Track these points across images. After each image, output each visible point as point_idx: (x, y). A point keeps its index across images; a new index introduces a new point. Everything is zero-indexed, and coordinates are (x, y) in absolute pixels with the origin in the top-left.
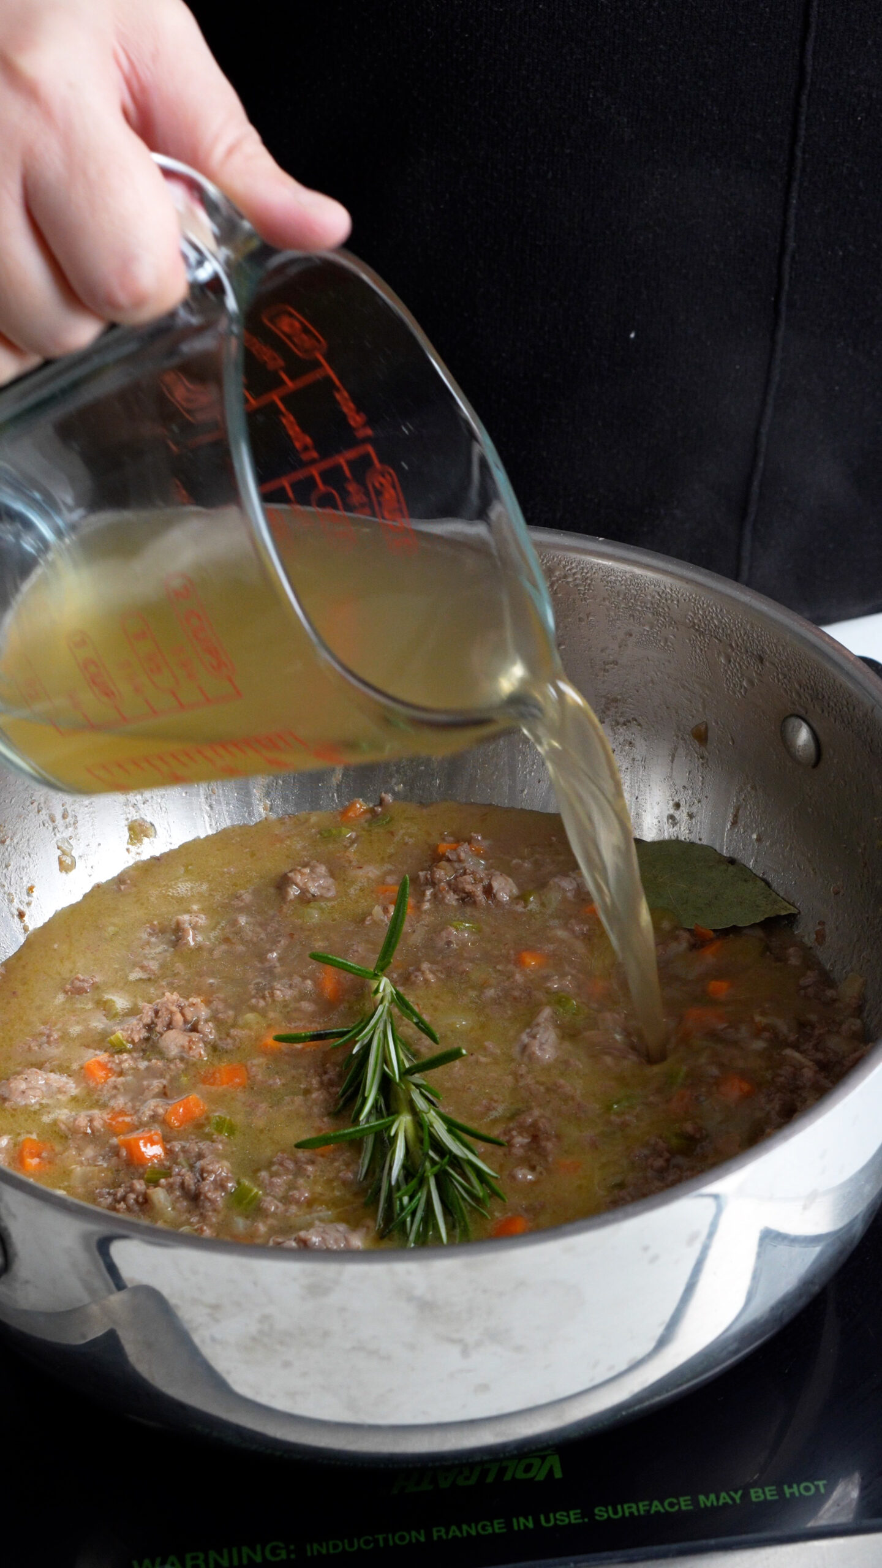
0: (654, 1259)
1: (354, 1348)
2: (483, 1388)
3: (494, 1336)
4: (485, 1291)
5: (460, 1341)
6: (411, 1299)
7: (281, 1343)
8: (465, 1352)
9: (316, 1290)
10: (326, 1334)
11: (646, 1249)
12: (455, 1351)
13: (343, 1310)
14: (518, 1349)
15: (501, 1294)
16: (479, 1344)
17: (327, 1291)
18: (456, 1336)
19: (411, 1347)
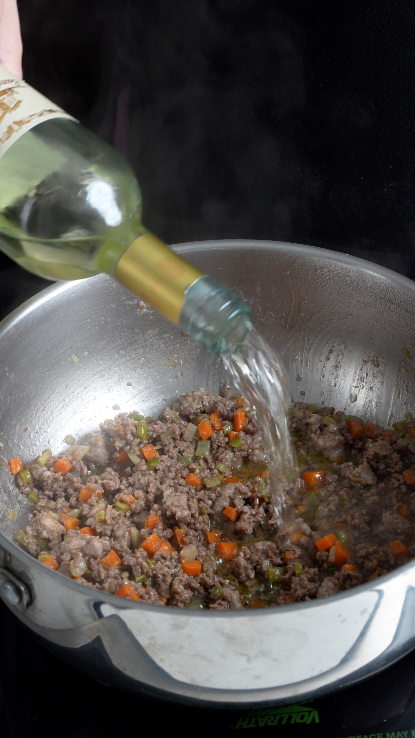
0: (344, 621)
1: (195, 655)
2: (258, 677)
3: (264, 654)
4: (259, 632)
5: (246, 655)
6: (223, 634)
7: (160, 650)
8: (249, 660)
9: (176, 627)
10: (181, 647)
11: (340, 616)
12: (244, 659)
13: (189, 637)
14: (275, 660)
15: (267, 634)
16: (256, 657)
17: (182, 628)
18: (244, 652)
19: (223, 656)
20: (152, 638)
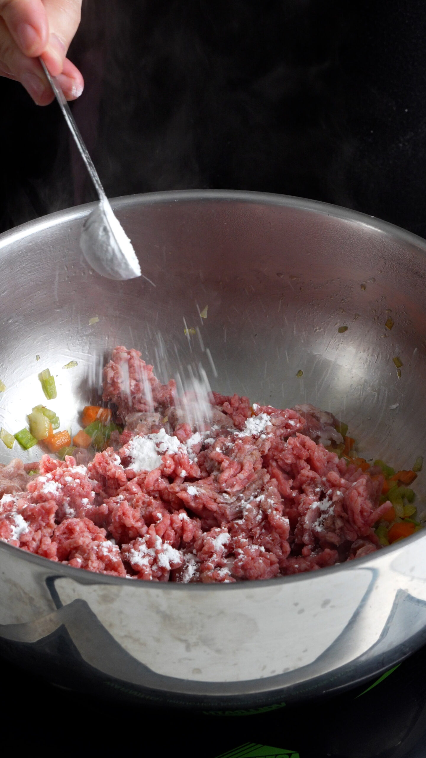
0: (301, 611)
1: (126, 636)
3: (206, 641)
4: (200, 614)
5: (185, 641)
6: (158, 612)
8: (188, 648)
11: (296, 604)
12: (182, 646)
13: (120, 613)
14: (218, 651)
15: (209, 617)
16: (196, 644)
17: (112, 600)
18: (183, 637)
19: (158, 640)
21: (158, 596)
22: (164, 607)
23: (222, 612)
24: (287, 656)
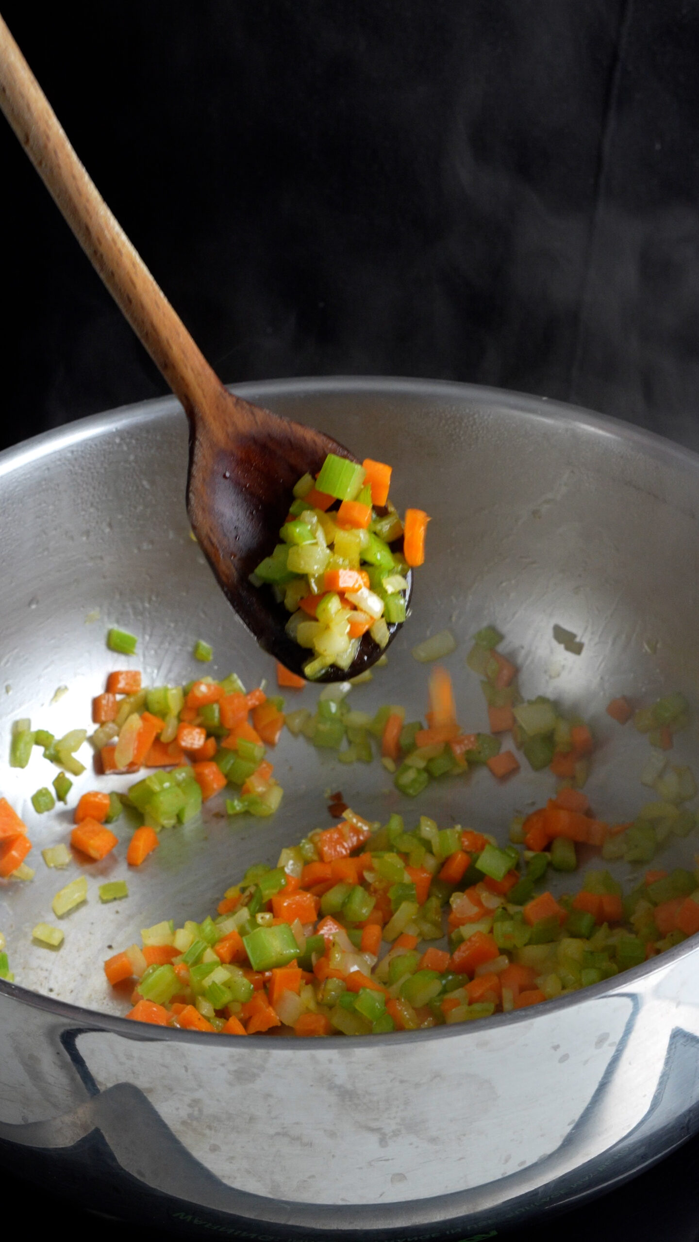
0: (564, 1058)
1: (278, 1134)
2: (400, 1177)
3: (413, 1126)
4: (402, 1082)
5: (378, 1130)
6: (332, 1087)
7: (210, 1128)
8: (383, 1141)
9: (242, 1076)
10: (252, 1119)
11: (556, 1048)
12: (373, 1139)
13: (268, 1096)
14: (433, 1140)
15: (417, 1085)
16: (396, 1133)
17: (253, 1077)
18: (374, 1125)
19: (332, 1134)
20: (195, 1103)
21: (330, 1061)
22: (342, 1077)
23: (436, 1075)
24: (542, 1136)
